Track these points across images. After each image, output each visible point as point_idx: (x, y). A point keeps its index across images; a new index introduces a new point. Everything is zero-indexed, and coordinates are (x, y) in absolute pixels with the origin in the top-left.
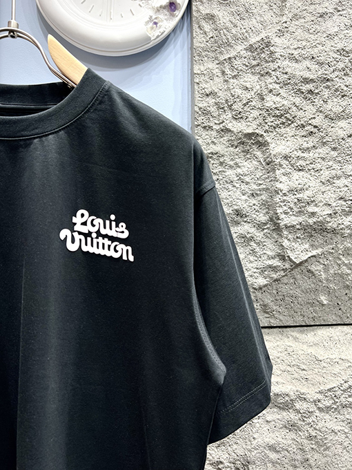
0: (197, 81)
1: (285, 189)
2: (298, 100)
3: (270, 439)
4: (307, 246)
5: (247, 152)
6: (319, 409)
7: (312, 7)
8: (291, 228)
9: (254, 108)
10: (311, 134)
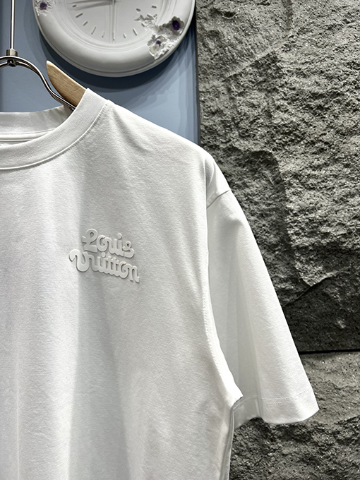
0: (202, 99)
1: (296, 209)
2: (307, 116)
3: (287, 473)
4: (321, 268)
5: (255, 171)
6: (339, 441)
7: (320, 20)
8: (303, 250)
9: (262, 125)
10: (322, 150)
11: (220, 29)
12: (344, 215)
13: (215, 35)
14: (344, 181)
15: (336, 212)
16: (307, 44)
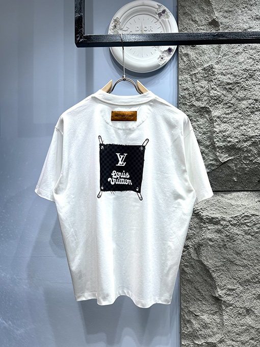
0: (180, 83)
1: (218, 131)
2: (224, 92)
3: (209, 236)
4: (227, 155)
5: (202, 115)
6: (231, 224)
7: (233, 50)
8: (220, 148)
9: (205, 96)
10: (230, 107)
11: (189, 53)
12: (238, 134)
13: (187, 55)
14: (238, 120)
15: (235, 132)
16: (226, 61)
